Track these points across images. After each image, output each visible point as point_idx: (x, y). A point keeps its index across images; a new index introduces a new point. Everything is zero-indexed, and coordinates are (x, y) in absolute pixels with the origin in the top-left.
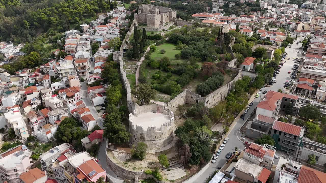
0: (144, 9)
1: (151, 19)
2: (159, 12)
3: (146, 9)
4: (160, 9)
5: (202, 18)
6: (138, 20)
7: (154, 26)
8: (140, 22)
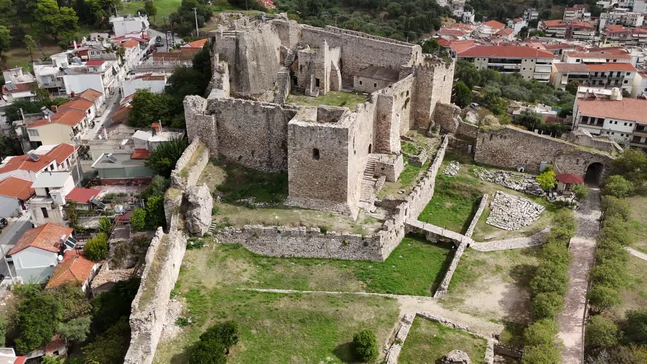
0: (248, 55)
1: (316, 153)
2: (341, 62)
3: (260, 51)
4: (348, 50)
5: (503, 61)
6: (214, 142)
7: (341, 207)
8: (232, 155)
